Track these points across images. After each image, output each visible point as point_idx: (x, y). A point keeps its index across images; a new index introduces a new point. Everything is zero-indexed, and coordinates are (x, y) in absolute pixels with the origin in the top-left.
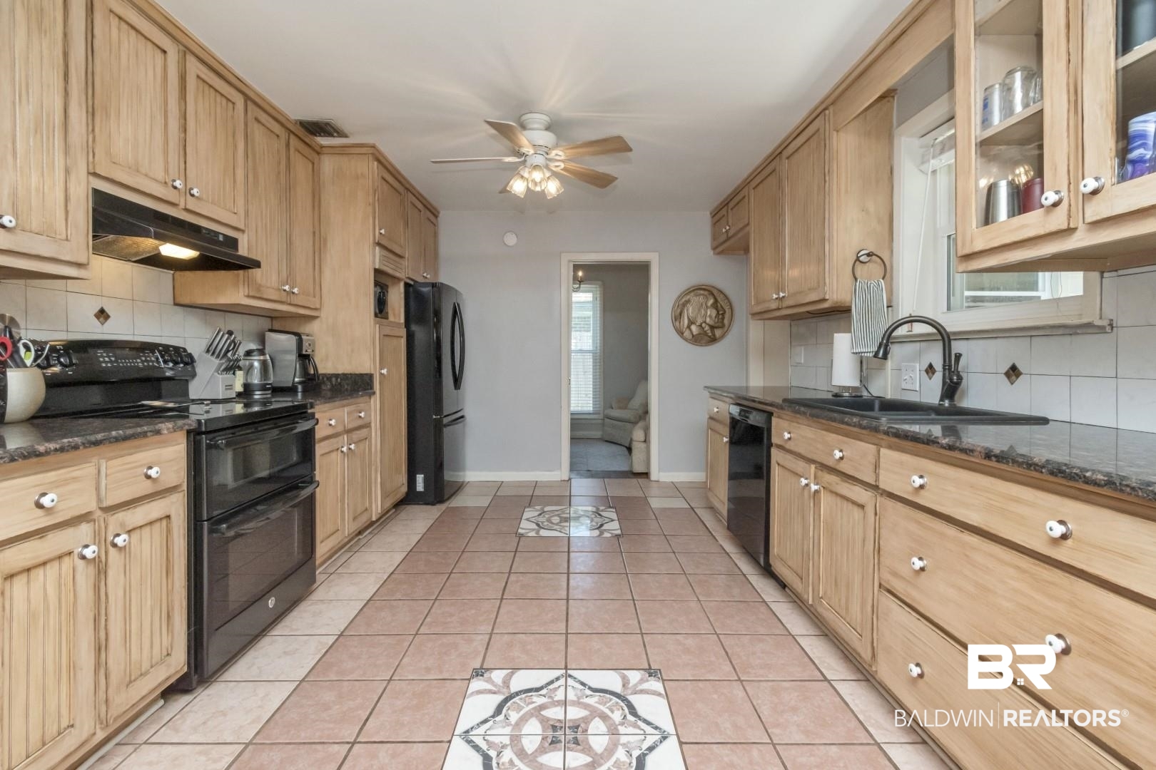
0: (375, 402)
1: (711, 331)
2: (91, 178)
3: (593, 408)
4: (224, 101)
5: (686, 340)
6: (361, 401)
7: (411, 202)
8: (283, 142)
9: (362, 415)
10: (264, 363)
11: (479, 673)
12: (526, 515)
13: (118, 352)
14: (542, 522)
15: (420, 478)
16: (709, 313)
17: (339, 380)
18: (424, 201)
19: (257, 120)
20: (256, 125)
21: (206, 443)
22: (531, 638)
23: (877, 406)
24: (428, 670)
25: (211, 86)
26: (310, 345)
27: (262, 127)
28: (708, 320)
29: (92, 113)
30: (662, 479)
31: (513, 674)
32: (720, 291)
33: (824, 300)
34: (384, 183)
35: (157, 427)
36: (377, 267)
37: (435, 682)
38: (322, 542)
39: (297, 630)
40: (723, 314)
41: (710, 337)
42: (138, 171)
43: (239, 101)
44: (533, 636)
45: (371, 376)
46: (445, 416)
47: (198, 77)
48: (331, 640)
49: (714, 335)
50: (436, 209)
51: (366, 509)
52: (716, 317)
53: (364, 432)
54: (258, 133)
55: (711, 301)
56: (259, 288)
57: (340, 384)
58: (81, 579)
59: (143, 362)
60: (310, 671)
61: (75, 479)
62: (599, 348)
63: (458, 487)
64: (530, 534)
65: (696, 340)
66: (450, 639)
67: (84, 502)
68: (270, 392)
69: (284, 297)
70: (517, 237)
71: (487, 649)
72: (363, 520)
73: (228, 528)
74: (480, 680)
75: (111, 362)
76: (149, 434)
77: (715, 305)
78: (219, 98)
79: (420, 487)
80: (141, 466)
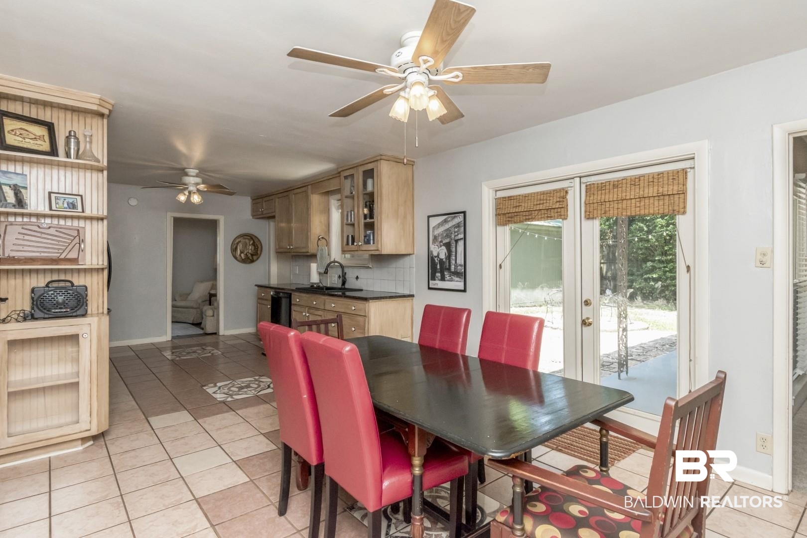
1: (251, 256)
5: (238, 261)
11: (203, 386)
12: (165, 354)
16: (250, 248)
23: (325, 289)
28: (250, 251)
30: (226, 334)
31: (215, 384)
32: (256, 237)
33: (308, 252)
40: (257, 249)
41: (251, 260)
49: (253, 259)
52: (254, 250)
55: (252, 242)
65: (244, 261)
70: (138, 201)
77: (254, 244)
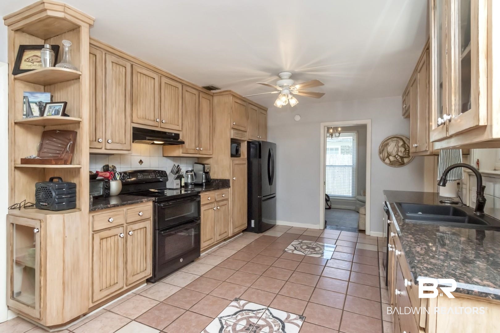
0: (230, 190)
1: (401, 159)
2: (132, 123)
3: (352, 194)
4: (175, 88)
5: (386, 164)
6: (224, 190)
7: (251, 108)
8: (197, 96)
9: (223, 195)
10: (192, 175)
11: (236, 300)
12: (293, 243)
13: (144, 174)
14: (298, 247)
15: (253, 222)
16: (400, 150)
17: (218, 182)
18: (258, 106)
19: (187, 91)
20: (187, 93)
21: (158, 205)
22: (262, 292)
24: (221, 294)
25: (170, 85)
26: (208, 168)
27: (189, 93)
28: (399, 154)
29: (132, 105)
30: (371, 234)
31: (248, 303)
32: (408, 138)
34: (236, 104)
35: (142, 200)
36: (232, 138)
37: (221, 299)
38: (204, 242)
39: (189, 271)
40: (409, 150)
41: (400, 162)
42: (146, 119)
43: (180, 86)
44: (264, 292)
45: (229, 180)
46: (263, 197)
47: (165, 83)
48: (198, 277)
49: (403, 162)
50: (265, 108)
51: (226, 232)
52: (404, 152)
53: (225, 202)
54: (187, 96)
55: (401, 144)
56: (187, 150)
57: (218, 183)
58: (120, 242)
59: (151, 177)
60: (187, 286)
61: (119, 214)
62: (355, 164)
63: (271, 227)
64: (289, 252)
65: (392, 164)
66: (234, 286)
67: (121, 221)
68: (193, 186)
69: (197, 152)
70: (300, 116)
71: (244, 292)
72: (224, 236)
73: (164, 233)
74: (236, 302)
75: (141, 177)
76: (139, 202)
77: (404, 145)
78: (173, 87)
79: (253, 225)
80: (138, 212)
